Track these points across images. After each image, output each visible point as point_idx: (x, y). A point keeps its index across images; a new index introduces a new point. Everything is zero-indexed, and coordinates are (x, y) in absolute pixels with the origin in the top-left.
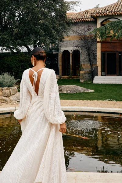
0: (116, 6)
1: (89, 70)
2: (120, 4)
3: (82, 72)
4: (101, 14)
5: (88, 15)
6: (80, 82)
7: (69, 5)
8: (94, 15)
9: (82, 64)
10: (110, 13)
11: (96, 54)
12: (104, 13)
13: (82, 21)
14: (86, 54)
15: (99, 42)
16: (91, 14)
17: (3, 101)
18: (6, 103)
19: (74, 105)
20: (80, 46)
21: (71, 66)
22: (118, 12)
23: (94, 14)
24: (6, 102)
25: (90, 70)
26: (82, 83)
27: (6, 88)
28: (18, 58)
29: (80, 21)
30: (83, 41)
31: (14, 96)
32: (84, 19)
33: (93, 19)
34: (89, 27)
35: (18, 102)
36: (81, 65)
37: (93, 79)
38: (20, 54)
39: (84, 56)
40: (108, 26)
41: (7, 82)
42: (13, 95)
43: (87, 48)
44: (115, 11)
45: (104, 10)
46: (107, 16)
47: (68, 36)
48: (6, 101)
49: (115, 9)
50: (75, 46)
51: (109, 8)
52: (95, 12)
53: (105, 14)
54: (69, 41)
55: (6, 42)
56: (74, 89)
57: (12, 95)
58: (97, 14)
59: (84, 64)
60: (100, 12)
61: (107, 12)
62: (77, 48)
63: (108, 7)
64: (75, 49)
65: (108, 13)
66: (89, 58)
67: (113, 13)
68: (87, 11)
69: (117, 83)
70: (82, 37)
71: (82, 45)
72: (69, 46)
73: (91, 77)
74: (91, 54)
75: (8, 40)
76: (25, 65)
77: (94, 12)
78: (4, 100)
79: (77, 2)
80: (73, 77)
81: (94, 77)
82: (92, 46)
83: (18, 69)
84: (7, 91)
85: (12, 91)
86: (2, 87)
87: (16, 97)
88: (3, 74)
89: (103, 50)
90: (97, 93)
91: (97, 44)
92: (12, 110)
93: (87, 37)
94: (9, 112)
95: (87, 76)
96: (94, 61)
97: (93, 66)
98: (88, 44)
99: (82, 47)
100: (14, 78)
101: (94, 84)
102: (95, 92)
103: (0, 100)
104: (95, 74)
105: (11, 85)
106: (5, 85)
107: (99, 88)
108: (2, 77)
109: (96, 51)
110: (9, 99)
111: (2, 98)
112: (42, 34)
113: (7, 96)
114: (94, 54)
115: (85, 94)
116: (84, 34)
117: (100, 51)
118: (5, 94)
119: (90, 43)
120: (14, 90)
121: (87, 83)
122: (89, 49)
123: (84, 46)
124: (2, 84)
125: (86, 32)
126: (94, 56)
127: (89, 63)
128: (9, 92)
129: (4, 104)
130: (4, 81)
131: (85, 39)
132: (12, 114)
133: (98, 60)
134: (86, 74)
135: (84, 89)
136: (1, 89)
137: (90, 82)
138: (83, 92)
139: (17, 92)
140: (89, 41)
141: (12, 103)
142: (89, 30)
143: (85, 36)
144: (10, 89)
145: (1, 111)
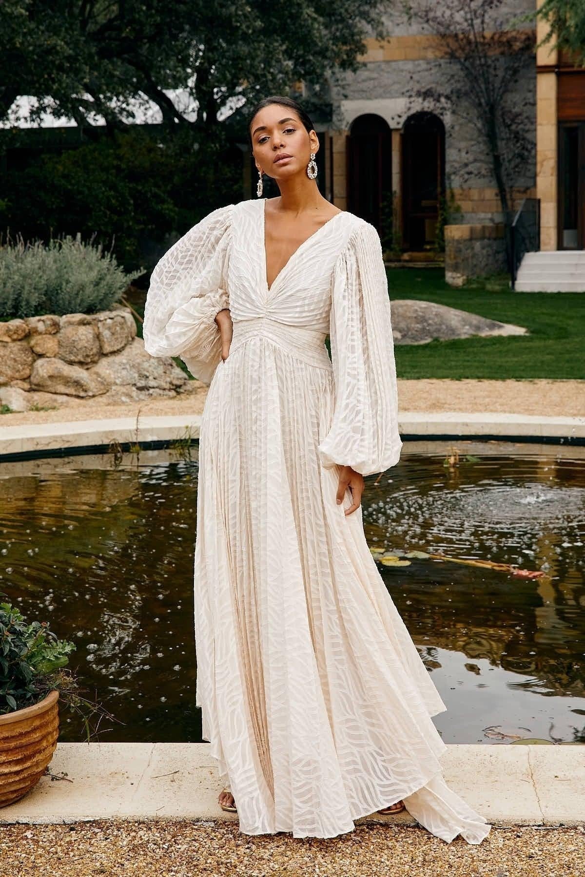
1: (492, 220)
3: (455, 232)
6: (446, 286)
9: (457, 191)
11: (528, 136)
14: (476, 134)
15: (546, 69)
17: (61, 389)
18: (78, 397)
19: (436, 406)
20: (446, 89)
21: (396, 202)
24: (80, 392)
25: (499, 218)
26: (457, 289)
27: (78, 317)
28: (117, 157)
30: (464, 68)
31: (117, 359)
35: (141, 389)
36: (448, 192)
37: (517, 268)
38: (122, 139)
39: (463, 145)
41: (82, 288)
42: (113, 353)
43: (480, 104)
47: (381, 36)
48: (77, 384)
50: (419, 94)
54: (383, 66)
55: (60, 68)
56: (423, 320)
57: (106, 355)
59: (465, 186)
62: (428, 105)
64: (419, 105)
66: (491, 159)
70: (454, 45)
71: (459, 86)
72: (386, 93)
73: (501, 257)
74: (502, 132)
75: (68, 58)
76: (155, 196)
78: (67, 381)
80: (406, 256)
81: (519, 260)
82: (506, 91)
83: (115, 218)
84: (84, 335)
85: (106, 334)
86: (53, 312)
87: (128, 367)
88: (57, 245)
89: (570, 112)
90: (545, 339)
91: (535, 78)
92: (121, 432)
93: (482, 40)
94: (100, 443)
95: (485, 252)
96: (519, 172)
97: (513, 200)
98: (487, 82)
99: (458, 97)
100: (118, 266)
101: (522, 293)
102: (535, 335)
103: (49, 383)
104: (524, 239)
105: (102, 300)
106: (70, 303)
107: (552, 315)
108: (55, 261)
109: (532, 120)
110: (95, 376)
111: (59, 372)
112: (248, 27)
113: (82, 360)
114: (518, 133)
115: (482, 346)
116: (466, 24)
117: (553, 120)
118: (72, 346)
119: (496, 76)
120: (118, 328)
121: (483, 288)
122: (492, 107)
123: (466, 94)
124: (57, 294)
125: (477, 18)
126: (518, 145)
127: (490, 182)
128: (94, 341)
129: (67, 402)
130: (64, 284)
131: (473, 51)
132: (119, 455)
133: (542, 165)
134: (477, 239)
135: (475, 322)
136: (49, 322)
137: (499, 285)
138: (474, 336)
139: (133, 339)
140: (493, 65)
141: (113, 396)
142: (493, 6)
143: (472, 37)
144: (100, 324)
145: (61, 437)
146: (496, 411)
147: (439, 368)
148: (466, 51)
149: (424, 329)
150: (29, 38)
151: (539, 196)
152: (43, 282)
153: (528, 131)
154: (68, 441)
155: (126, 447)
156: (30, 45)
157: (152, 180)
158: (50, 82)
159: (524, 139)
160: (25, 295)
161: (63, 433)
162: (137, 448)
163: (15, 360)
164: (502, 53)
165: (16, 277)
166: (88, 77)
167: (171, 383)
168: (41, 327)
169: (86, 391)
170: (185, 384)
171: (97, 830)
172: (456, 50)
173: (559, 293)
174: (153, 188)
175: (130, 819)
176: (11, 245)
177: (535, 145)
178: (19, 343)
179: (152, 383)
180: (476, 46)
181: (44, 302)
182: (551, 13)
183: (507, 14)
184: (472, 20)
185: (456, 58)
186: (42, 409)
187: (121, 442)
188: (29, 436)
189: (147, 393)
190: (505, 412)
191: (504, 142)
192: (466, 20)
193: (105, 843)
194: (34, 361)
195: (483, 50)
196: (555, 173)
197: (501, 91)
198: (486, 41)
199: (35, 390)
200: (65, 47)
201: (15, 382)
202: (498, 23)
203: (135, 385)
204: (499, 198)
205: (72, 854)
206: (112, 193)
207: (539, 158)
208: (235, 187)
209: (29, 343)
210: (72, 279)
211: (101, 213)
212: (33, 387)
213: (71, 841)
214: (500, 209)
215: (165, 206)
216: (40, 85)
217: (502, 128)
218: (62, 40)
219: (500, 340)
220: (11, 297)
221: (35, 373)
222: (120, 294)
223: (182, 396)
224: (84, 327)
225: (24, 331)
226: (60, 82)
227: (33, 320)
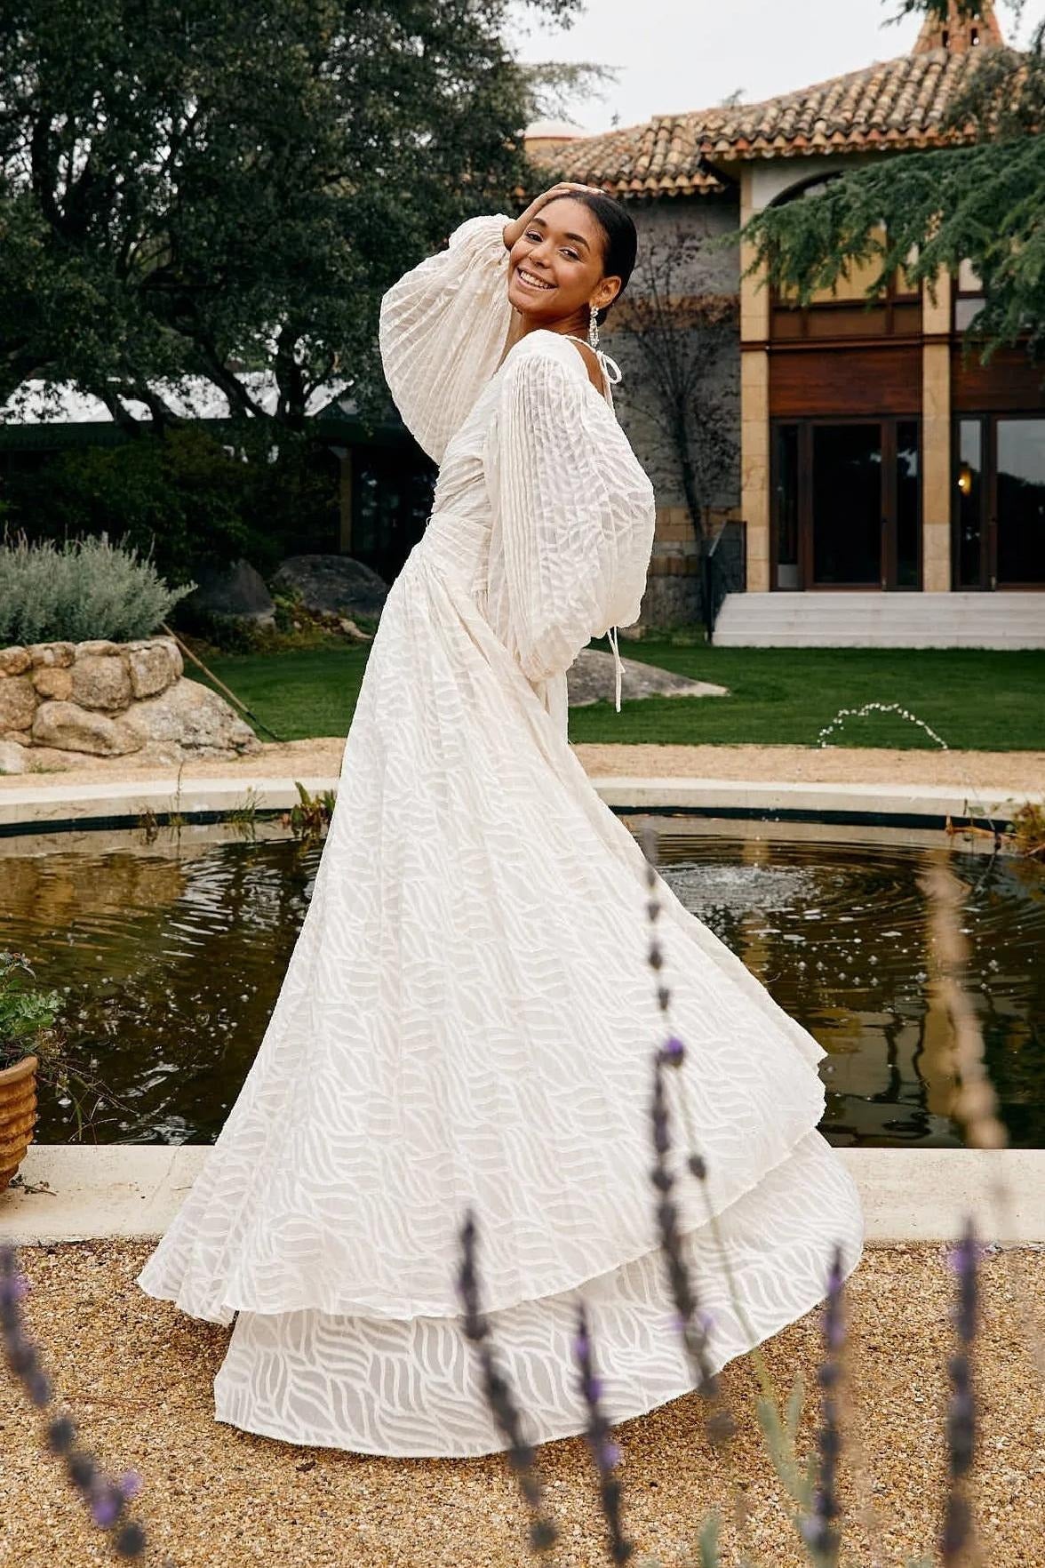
0: (881, 92)
1: (680, 551)
2: (907, 74)
4: (770, 141)
5: (679, 155)
7: (531, 87)
8: (721, 153)
10: (838, 138)
11: (730, 437)
12: (789, 140)
13: (635, 191)
14: (659, 433)
15: (753, 346)
16: (700, 142)
17: (75, 743)
18: (99, 755)
22: (893, 135)
23: (722, 146)
24: (101, 747)
25: (691, 549)
27: (102, 644)
28: (165, 460)
29: (621, 192)
30: (643, 345)
31: (155, 705)
32: (643, 181)
33: (712, 180)
34: (682, 239)
35: (186, 747)
37: (715, 614)
38: (173, 437)
40: (856, 195)
41: (109, 605)
42: (150, 696)
43: (664, 393)
44: (871, 126)
45: (790, 118)
46: (818, 157)
48: (98, 737)
49: (871, 113)
51: (830, 102)
52: (728, 130)
53: (799, 141)
55: (87, 321)
56: (584, 672)
57: (139, 700)
58: (742, 145)
60: (765, 127)
61: (811, 129)
63: (824, 98)
65: (818, 140)
66: (678, 467)
67: (855, 137)
68: (667, 123)
69: (888, 644)
70: (629, 314)
71: (636, 369)
73: (693, 601)
74: (695, 432)
75: (97, 308)
76: (218, 510)
77: (721, 128)
78: (83, 733)
79: (588, 68)
81: (718, 604)
82: (700, 376)
84: (109, 670)
85: (140, 669)
86: (67, 639)
87: (170, 716)
88: (74, 548)
89: (787, 405)
90: (752, 702)
91: (739, 360)
92: (156, 798)
93: (666, 308)
94: (127, 813)
95: (671, 592)
96: (718, 486)
97: (710, 525)
98: (673, 363)
99: (635, 384)
100: (159, 577)
101: (723, 649)
102: (737, 696)
103: (58, 735)
104: (724, 578)
105: (136, 624)
106: (89, 626)
107: (764, 673)
108: (72, 570)
109: (736, 416)
110: (124, 728)
111: (72, 720)
112: (347, 273)
113: (106, 705)
114: (716, 433)
115: (667, 709)
116: (645, 286)
117: (763, 415)
118: (91, 686)
119: (685, 355)
120: (157, 663)
121: (668, 642)
122: (680, 400)
123: (646, 380)
124: (73, 614)
125: (660, 278)
126: (717, 449)
127: (679, 499)
128: (123, 678)
129: (83, 762)
130: (82, 598)
131: (655, 323)
132: (153, 829)
133: (748, 476)
134: (659, 576)
135: (656, 677)
136: (59, 651)
137: (691, 638)
138: (654, 695)
139: (178, 678)
140: (681, 341)
141: (148, 755)
142: (681, 262)
143: (653, 304)
144: (132, 656)
145: (71, 803)
146: (683, 776)
147: (606, 732)
148: (646, 323)
149: (585, 685)
150: (45, 279)
151: (745, 516)
152: (53, 596)
153: (729, 430)
154: (81, 810)
155: (164, 819)
156: (45, 288)
157: (214, 492)
158: (73, 340)
159: (724, 441)
160: (26, 614)
161: (76, 798)
162: (179, 819)
163: (11, 704)
164: (694, 326)
165: (15, 587)
166: (125, 333)
167: (230, 740)
168: (48, 657)
169: (110, 747)
170: (250, 742)
171: (87, 1254)
172: (631, 321)
173: (772, 648)
174: (215, 500)
175: (137, 1239)
176: (9, 545)
177: (740, 449)
178: (17, 679)
179: (203, 739)
180: (659, 317)
181: (54, 625)
182: (758, 234)
183: (701, 273)
184: (653, 281)
185: (631, 331)
186: (48, 771)
187: (156, 812)
188: (26, 801)
189: (196, 752)
190: (697, 777)
191: (698, 445)
192: (646, 281)
193: (97, 1269)
194: (38, 705)
195: (669, 321)
196: (766, 485)
197: (693, 376)
198: (672, 309)
199: (38, 746)
200: (94, 291)
201: (12, 733)
202: (689, 284)
203: (178, 741)
204: (690, 521)
205: (48, 1282)
206: (157, 504)
207: (744, 466)
208: (329, 503)
209: (31, 679)
210: (94, 591)
211: (142, 531)
212: (36, 740)
213: (48, 1267)
214: (692, 537)
215: (231, 524)
216: (58, 343)
217: (695, 427)
218: (91, 282)
219: (691, 701)
220: (8, 615)
221: (39, 720)
222: (159, 619)
223: (245, 758)
224: (109, 659)
225: (24, 662)
226: (86, 339)
227: (38, 648)
